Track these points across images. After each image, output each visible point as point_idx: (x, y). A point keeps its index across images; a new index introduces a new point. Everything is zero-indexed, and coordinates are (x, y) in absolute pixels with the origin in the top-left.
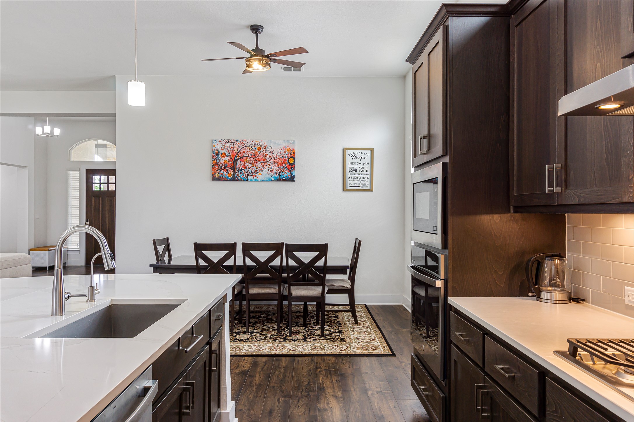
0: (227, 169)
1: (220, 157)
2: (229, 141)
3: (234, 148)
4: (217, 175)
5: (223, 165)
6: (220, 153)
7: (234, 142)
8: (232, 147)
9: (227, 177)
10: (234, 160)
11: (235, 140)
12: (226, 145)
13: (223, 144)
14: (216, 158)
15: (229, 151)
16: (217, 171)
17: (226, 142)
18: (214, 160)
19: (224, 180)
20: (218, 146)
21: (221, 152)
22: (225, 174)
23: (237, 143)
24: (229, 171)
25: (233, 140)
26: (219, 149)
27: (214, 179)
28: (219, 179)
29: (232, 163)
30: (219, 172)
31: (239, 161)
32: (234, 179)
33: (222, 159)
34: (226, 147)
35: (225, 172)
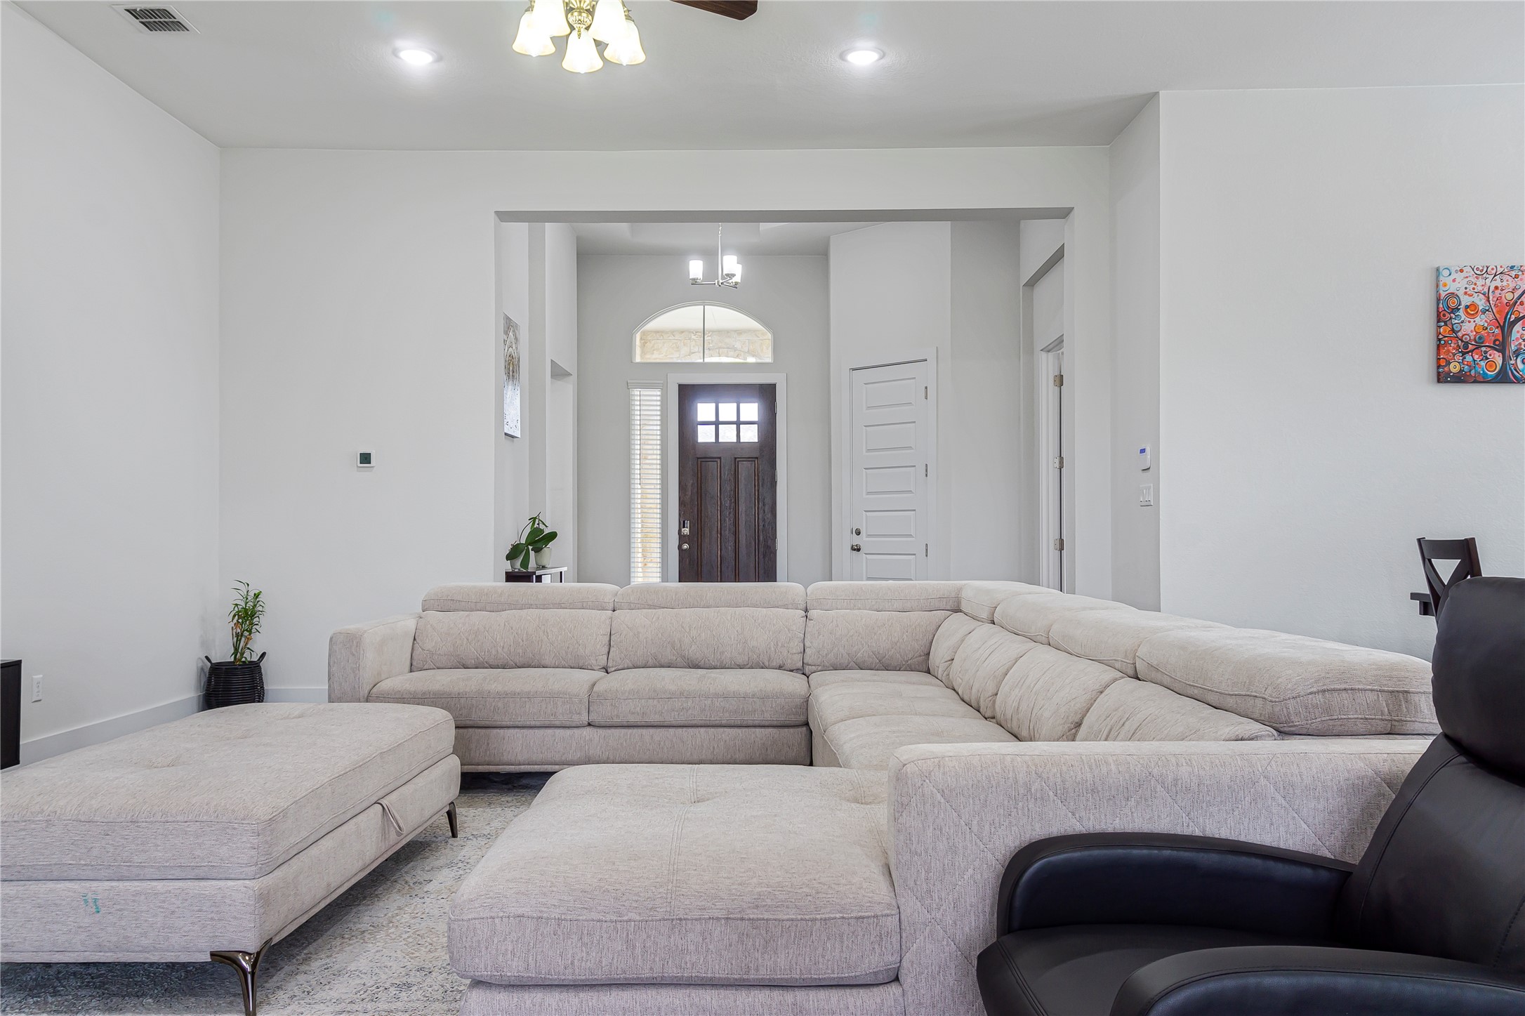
0: (1483, 349)
1: (1463, 317)
2: (1489, 269)
3: (1502, 290)
4: (1454, 368)
5: (1472, 338)
6: (1463, 304)
7: (1501, 273)
8: (1496, 288)
9: (1483, 371)
10: (1504, 322)
11: (1505, 267)
12: (1480, 282)
13: (1469, 279)
14: (1451, 318)
15: (1489, 298)
16: (1454, 356)
17: (1478, 272)
18: (1446, 325)
19: (1475, 382)
20: (1455, 285)
21: (1466, 301)
22: (1478, 364)
23: (1513, 274)
24: (1490, 355)
25: (1501, 267)
26: (1460, 293)
27: (1442, 377)
28: (1460, 379)
29: (1497, 331)
30: (1459, 357)
31: (1518, 327)
32: (1503, 377)
33: (1469, 322)
34: (1480, 288)
35: (1476, 357)
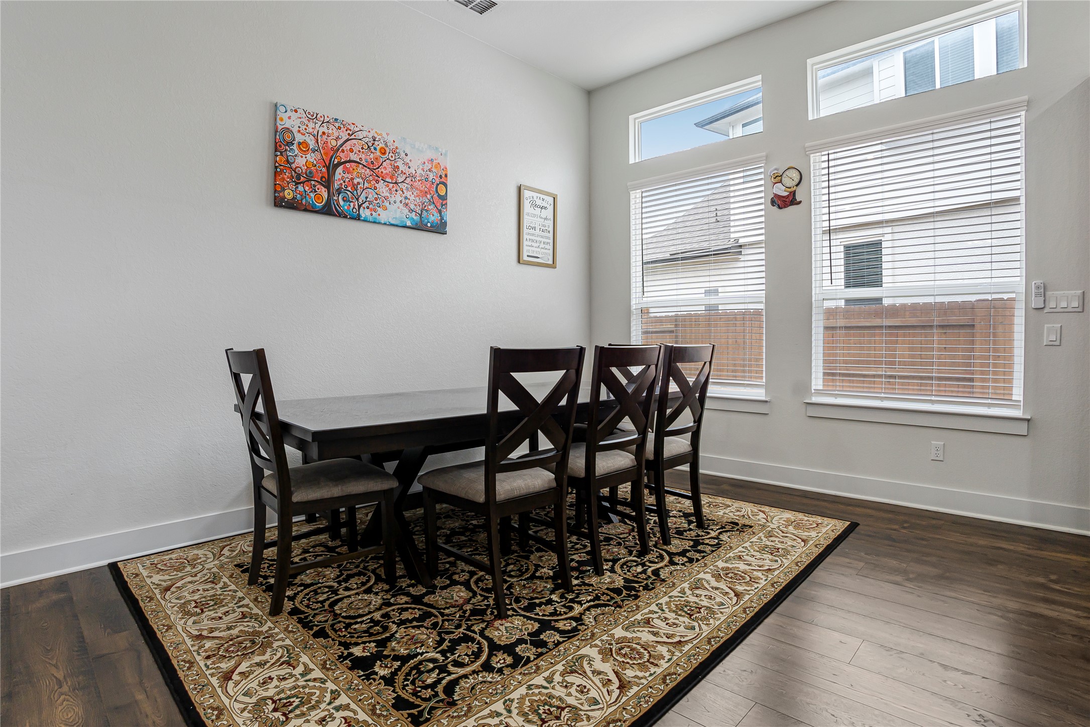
0: (313, 183)
1: (297, 151)
2: (318, 116)
3: (328, 136)
4: (288, 194)
5: (304, 171)
6: (297, 140)
7: (328, 122)
8: (324, 133)
9: (313, 202)
10: (330, 164)
11: (331, 117)
12: (311, 125)
13: (302, 120)
14: (286, 150)
15: (318, 140)
16: (288, 184)
17: (310, 116)
18: (281, 154)
19: (306, 210)
20: (290, 121)
21: (299, 138)
22: (308, 194)
23: (337, 125)
24: (318, 189)
25: (328, 117)
26: (295, 130)
27: (279, 203)
28: (293, 205)
29: (324, 170)
30: (292, 186)
31: (340, 170)
32: (328, 210)
33: (302, 157)
34: (311, 130)
35: (307, 188)
